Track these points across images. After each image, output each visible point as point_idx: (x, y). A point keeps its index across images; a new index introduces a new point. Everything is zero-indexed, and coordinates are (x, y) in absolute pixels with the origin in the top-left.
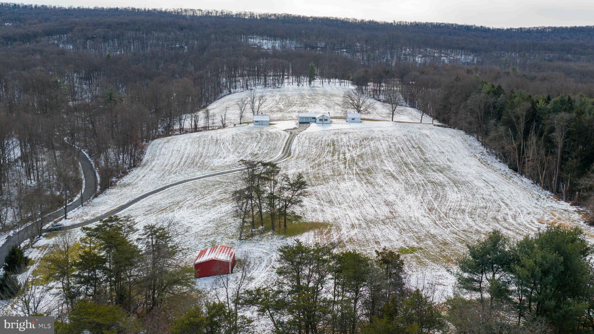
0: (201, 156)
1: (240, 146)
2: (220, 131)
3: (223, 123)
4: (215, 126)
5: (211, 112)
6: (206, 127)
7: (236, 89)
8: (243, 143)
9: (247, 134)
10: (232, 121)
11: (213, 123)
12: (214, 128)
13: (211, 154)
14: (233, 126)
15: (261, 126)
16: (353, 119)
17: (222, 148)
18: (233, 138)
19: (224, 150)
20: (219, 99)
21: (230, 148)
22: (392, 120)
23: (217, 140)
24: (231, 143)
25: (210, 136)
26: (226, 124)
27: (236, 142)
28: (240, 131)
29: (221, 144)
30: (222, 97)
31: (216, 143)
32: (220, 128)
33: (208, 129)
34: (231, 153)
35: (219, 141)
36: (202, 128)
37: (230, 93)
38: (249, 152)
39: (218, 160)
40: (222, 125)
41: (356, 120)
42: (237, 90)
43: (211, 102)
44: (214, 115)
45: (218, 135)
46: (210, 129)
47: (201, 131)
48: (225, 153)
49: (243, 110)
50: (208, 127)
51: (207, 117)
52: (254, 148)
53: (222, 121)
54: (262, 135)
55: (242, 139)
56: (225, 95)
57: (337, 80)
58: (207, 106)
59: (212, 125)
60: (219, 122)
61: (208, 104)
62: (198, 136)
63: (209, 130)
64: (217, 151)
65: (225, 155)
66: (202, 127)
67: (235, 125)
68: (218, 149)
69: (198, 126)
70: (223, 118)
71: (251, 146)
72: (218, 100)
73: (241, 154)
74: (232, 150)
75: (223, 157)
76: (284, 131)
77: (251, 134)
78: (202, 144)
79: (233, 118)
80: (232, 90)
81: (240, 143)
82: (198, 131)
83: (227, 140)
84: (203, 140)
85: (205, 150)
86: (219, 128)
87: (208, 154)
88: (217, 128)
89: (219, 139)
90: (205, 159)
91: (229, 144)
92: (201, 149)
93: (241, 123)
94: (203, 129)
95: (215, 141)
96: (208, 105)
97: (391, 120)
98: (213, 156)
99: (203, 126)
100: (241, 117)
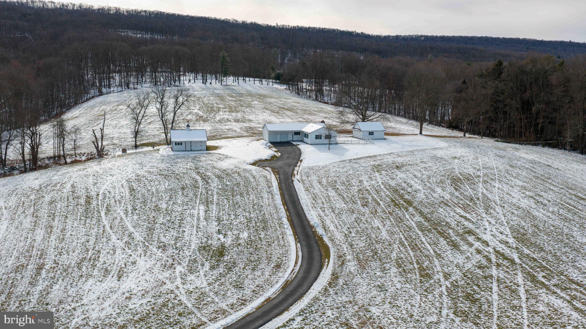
0: (40, 268)
1: (161, 220)
2: (94, 167)
3: (97, 148)
4: (80, 154)
5: (69, 125)
6: (59, 157)
7: (109, 88)
8: (164, 206)
9: (166, 177)
10: (116, 141)
11: (75, 148)
12: (78, 158)
13: (73, 258)
14: (120, 153)
15: (192, 154)
16: (371, 133)
17: (108, 228)
18: (132, 190)
19: (114, 238)
20: (82, 102)
21: (132, 229)
22: (421, 133)
23: (88, 200)
24: (130, 208)
25: (68, 186)
26: (106, 148)
27: (144, 202)
28: (145, 169)
29: (103, 214)
30: (87, 100)
31: (86, 210)
32: (90, 158)
33: (62, 161)
34: (140, 251)
35: (95, 203)
36: (49, 158)
37: (101, 94)
38: (195, 244)
39: (102, 287)
40: (95, 151)
41: (376, 135)
42: (112, 89)
43: (69, 107)
44: (76, 130)
45: (91, 180)
46: (68, 160)
47: (46, 167)
48: (119, 251)
49: (140, 118)
50: (64, 157)
51: (61, 135)
52: (202, 224)
53: (95, 143)
54: (206, 179)
55: (158, 192)
56: (93, 97)
57: (251, 79)
58: (62, 113)
59: (73, 152)
60: (88, 144)
61: (64, 110)
62: (36, 184)
63: (66, 163)
64: (91, 243)
65: (120, 257)
66: (51, 158)
67: (124, 151)
68: (94, 232)
69: (40, 156)
70: (98, 135)
71: (192, 216)
72: (82, 104)
73: (170, 251)
74: (138, 236)
75: (115, 269)
76: (254, 164)
77: (178, 178)
78: (44, 213)
79: (116, 135)
80: (104, 90)
81: (157, 209)
82: (41, 168)
83: (118, 198)
84: (47, 198)
85: (53, 237)
86: (88, 160)
87: (64, 259)
88: (84, 158)
89: (93, 194)
90: (54, 281)
91: (126, 213)
92: (40, 234)
93: (136, 147)
94: (52, 161)
95: (82, 201)
96: (65, 112)
97: (418, 132)
98: (79, 266)
99: (52, 155)
100: (136, 133)
